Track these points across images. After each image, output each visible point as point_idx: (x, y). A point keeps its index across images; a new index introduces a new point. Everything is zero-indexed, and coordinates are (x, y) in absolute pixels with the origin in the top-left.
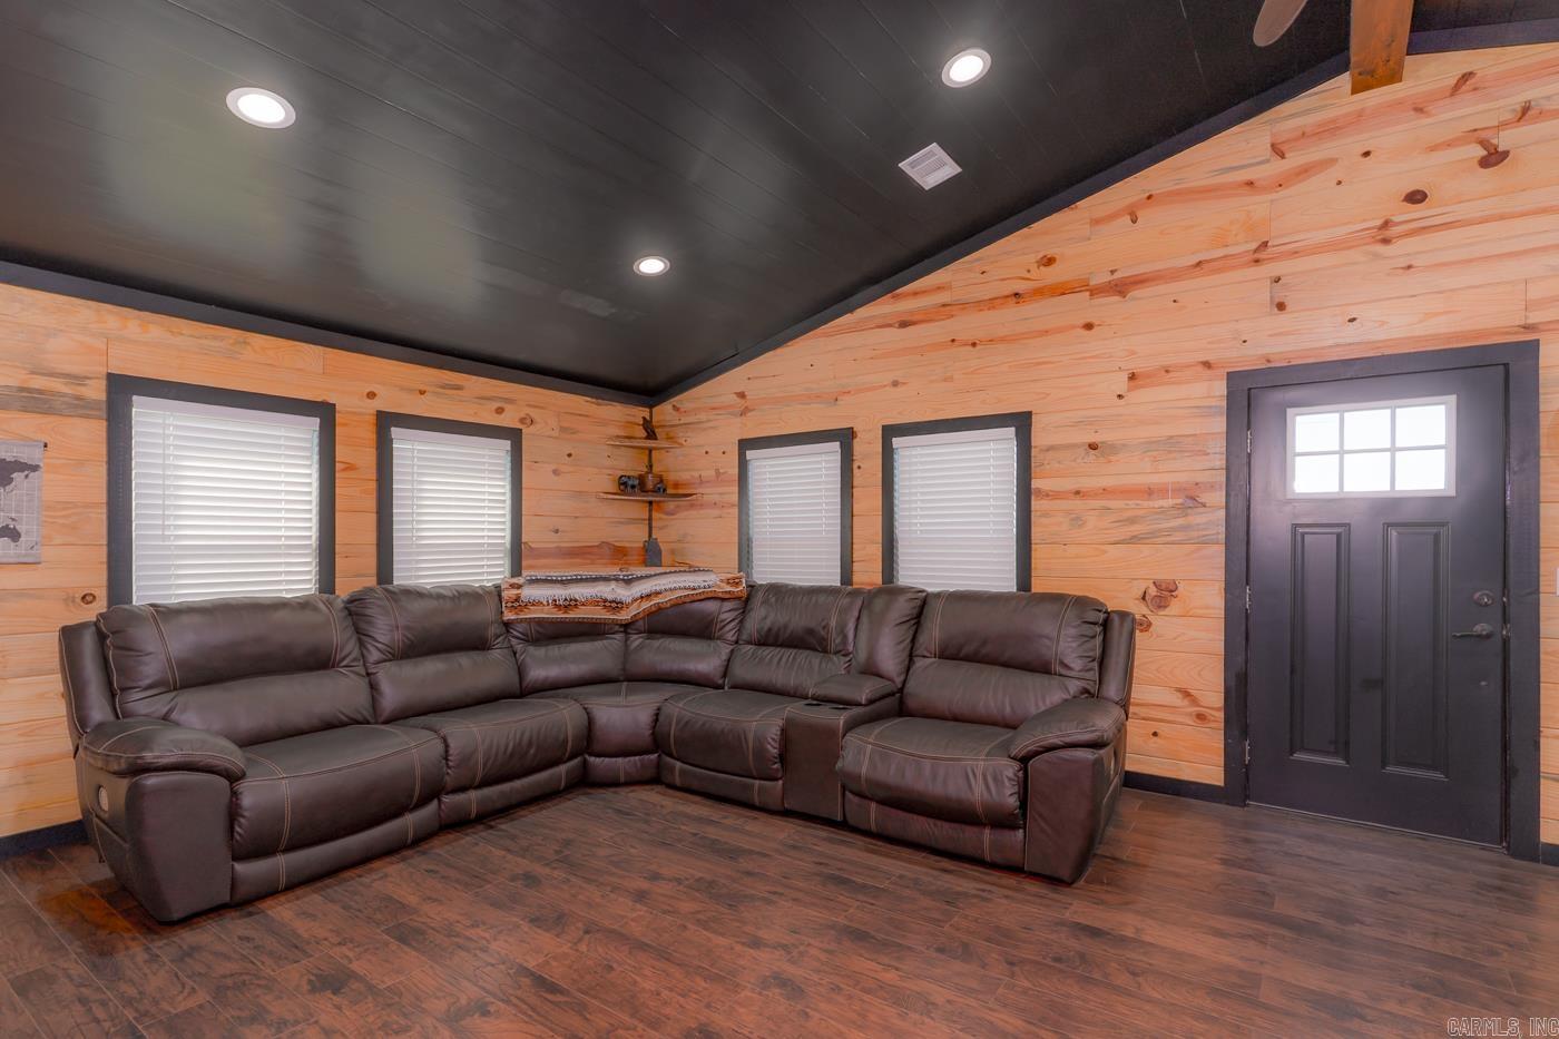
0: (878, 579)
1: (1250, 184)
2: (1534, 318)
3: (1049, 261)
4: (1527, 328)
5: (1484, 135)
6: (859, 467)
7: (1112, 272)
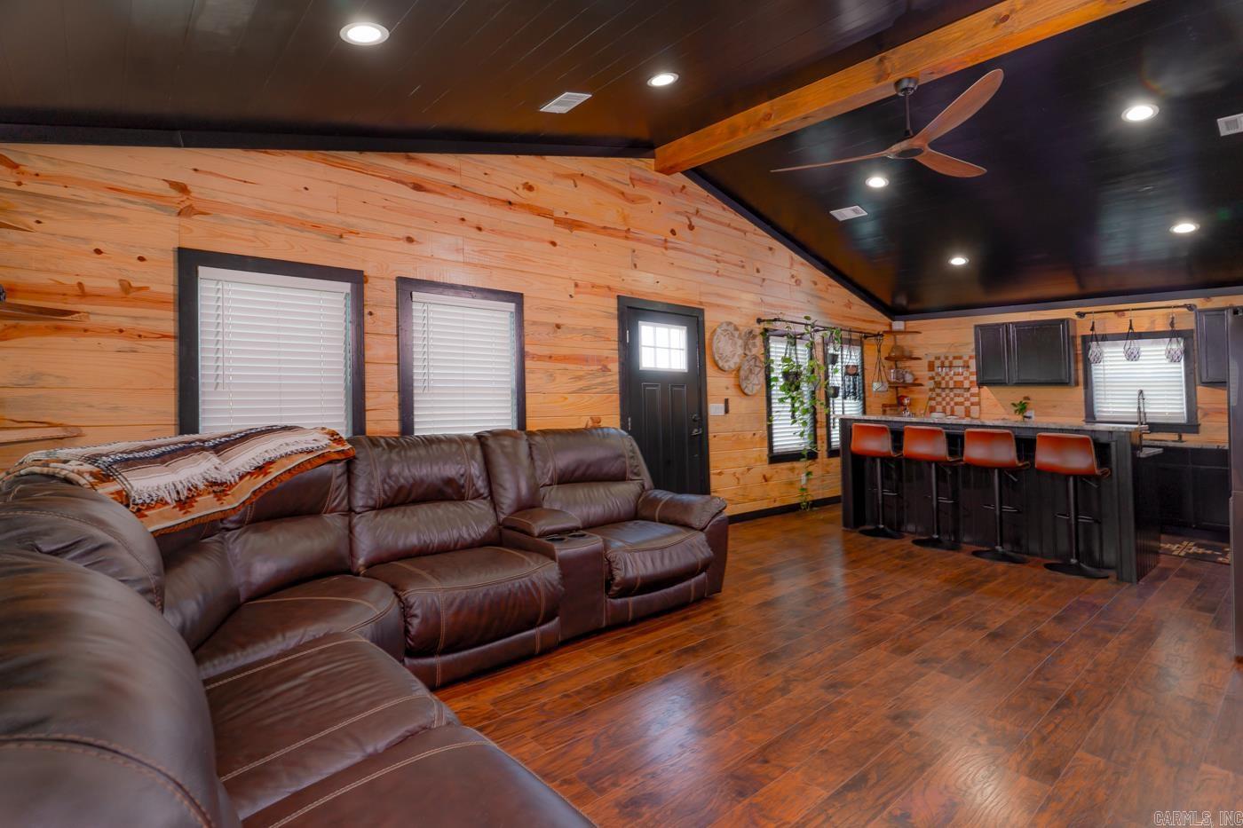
0: (394, 427)
1: (623, 193)
2: (703, 299)
3: (530, 188)
4: (701, 303)
5: (689, 215)
6: (371, 314)
7: (566, 213)
